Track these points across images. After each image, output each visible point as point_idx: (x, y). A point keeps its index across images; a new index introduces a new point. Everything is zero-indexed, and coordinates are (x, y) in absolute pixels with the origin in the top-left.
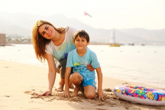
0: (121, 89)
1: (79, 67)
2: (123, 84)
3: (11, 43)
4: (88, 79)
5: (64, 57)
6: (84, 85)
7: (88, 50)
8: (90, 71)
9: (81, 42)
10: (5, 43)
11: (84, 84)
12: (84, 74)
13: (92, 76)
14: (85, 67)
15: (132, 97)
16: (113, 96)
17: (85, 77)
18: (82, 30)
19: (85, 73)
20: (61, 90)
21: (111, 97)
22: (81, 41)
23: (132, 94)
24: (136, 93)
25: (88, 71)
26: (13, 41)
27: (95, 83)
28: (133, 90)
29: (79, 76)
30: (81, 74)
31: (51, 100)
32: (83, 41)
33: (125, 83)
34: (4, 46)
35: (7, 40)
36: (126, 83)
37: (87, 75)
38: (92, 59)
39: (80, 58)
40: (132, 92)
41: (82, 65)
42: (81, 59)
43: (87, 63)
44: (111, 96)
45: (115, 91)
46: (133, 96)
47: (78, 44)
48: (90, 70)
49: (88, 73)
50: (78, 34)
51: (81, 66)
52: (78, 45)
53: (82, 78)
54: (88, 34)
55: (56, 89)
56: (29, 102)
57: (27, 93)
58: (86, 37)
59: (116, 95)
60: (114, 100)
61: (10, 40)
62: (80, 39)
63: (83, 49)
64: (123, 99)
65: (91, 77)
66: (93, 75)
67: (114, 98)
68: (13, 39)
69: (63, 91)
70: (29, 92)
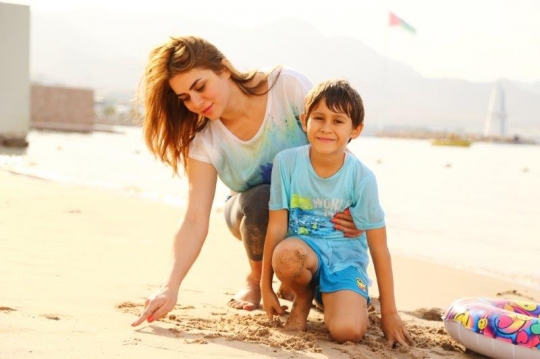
0: (474, 313)
1: (306, 218)
2: (499, 294)
3: (113, 123)
4: (339, 267)
5: (259, 179)
6: (324, 288)
7: (350, 159)
8: (347, 235)
9: (328, 127)
10: (92, 124)
11: (321, 282)
12: (323, 245)
13: (354, 253)
14: (329, 217)
15: (513, 346)
16: (445, 337)
17: (329, 256)
18: (339, 79)
19: (330, 243)
20: (250, 304)
21: (438, 340)
22: (329, 121)
23: (514, 336)
24: (528, 330)
25: (339, 235)
26: (122, 116)
27: (367, 282)
28: (520, 321)
29: (297, 253)
30: (311, 246)
31: (205, 340)
32: (339, 122)
33: (508, 293)
34: (85, 132)
35: (99, 110)
36: (514, 292)
37: (335, 249)
38: (360, 193)
39: (316, 183)
40: (515, 326)
41: (318, 209)
42: (318, 187)
43: (337, 204)
44: (436, 338)
45: (451, 317)
46: (515, 343)
47: (319, 130)
48: (345, 233)
49: (339, 243)
50: (323, 94)
51: (316, 213)
52: (320, 135)
53: (312, 260)
54: (358, 96)
55: (232, 300)
56: (125, 343)
57: (124, 309)
58: (349, 107)
59: (454, 337)
60: (446, 352)
61: (109, 111)
62: (329, 113)
63: (335, 153)
64: (477, 350)
65: (350, 258)
66: (358, 251)
67: (448, 347)
68: (121, 109)
69: (257, 307)
70: (132, 305)
